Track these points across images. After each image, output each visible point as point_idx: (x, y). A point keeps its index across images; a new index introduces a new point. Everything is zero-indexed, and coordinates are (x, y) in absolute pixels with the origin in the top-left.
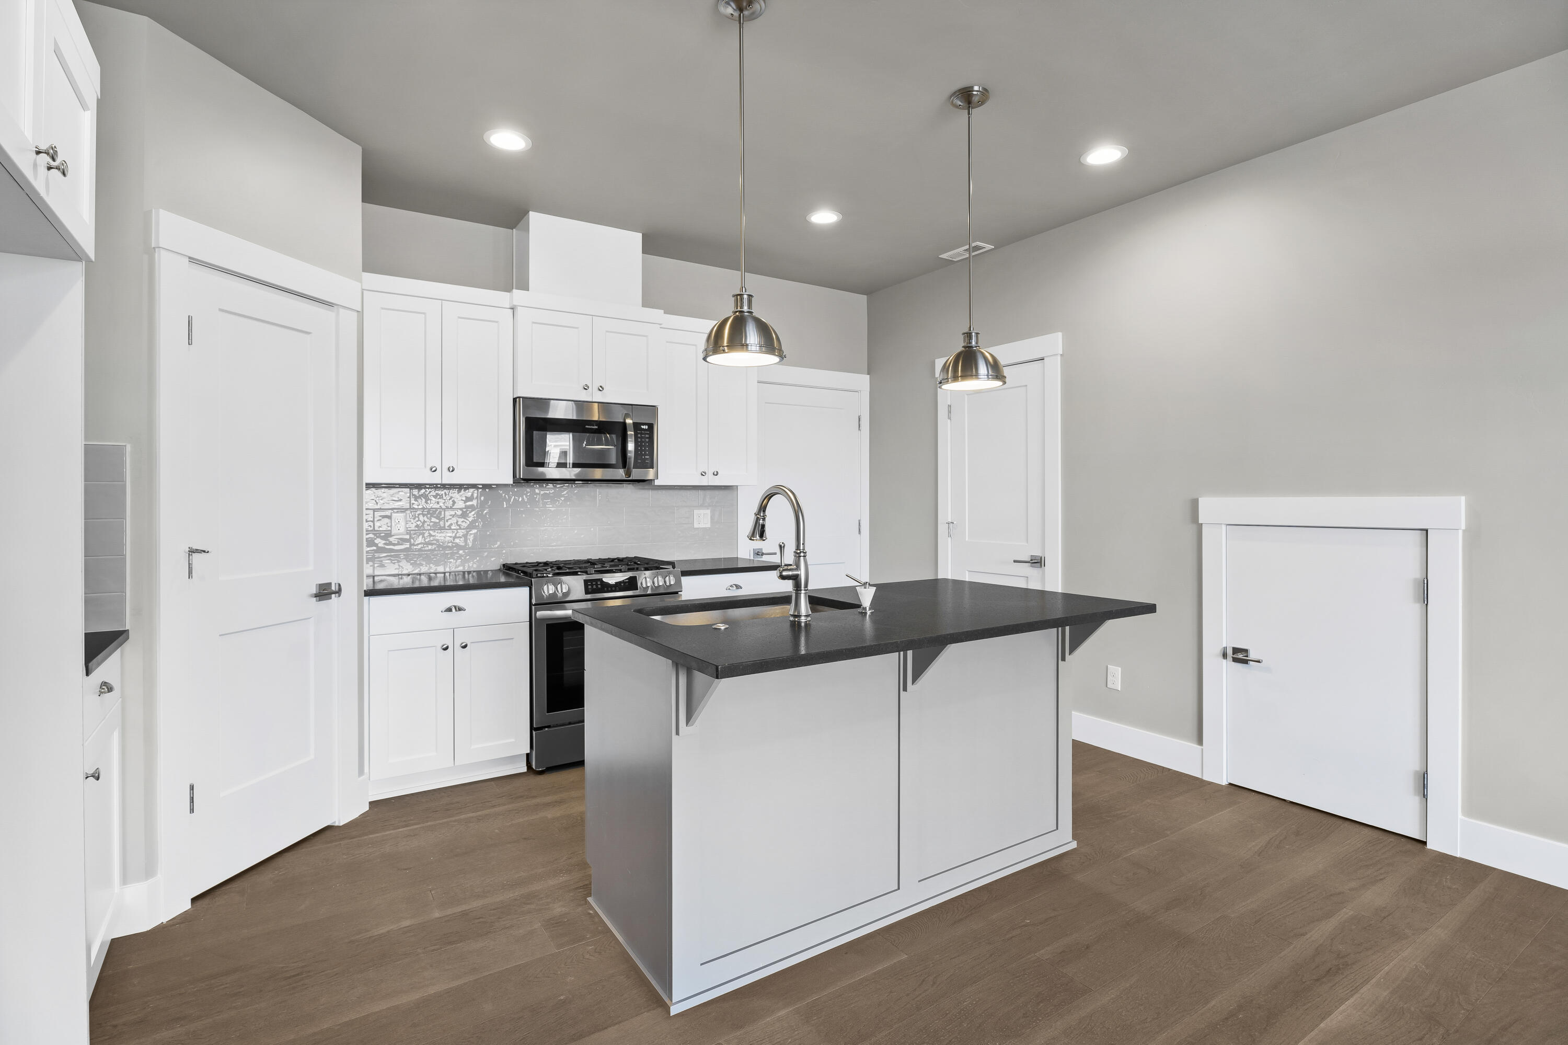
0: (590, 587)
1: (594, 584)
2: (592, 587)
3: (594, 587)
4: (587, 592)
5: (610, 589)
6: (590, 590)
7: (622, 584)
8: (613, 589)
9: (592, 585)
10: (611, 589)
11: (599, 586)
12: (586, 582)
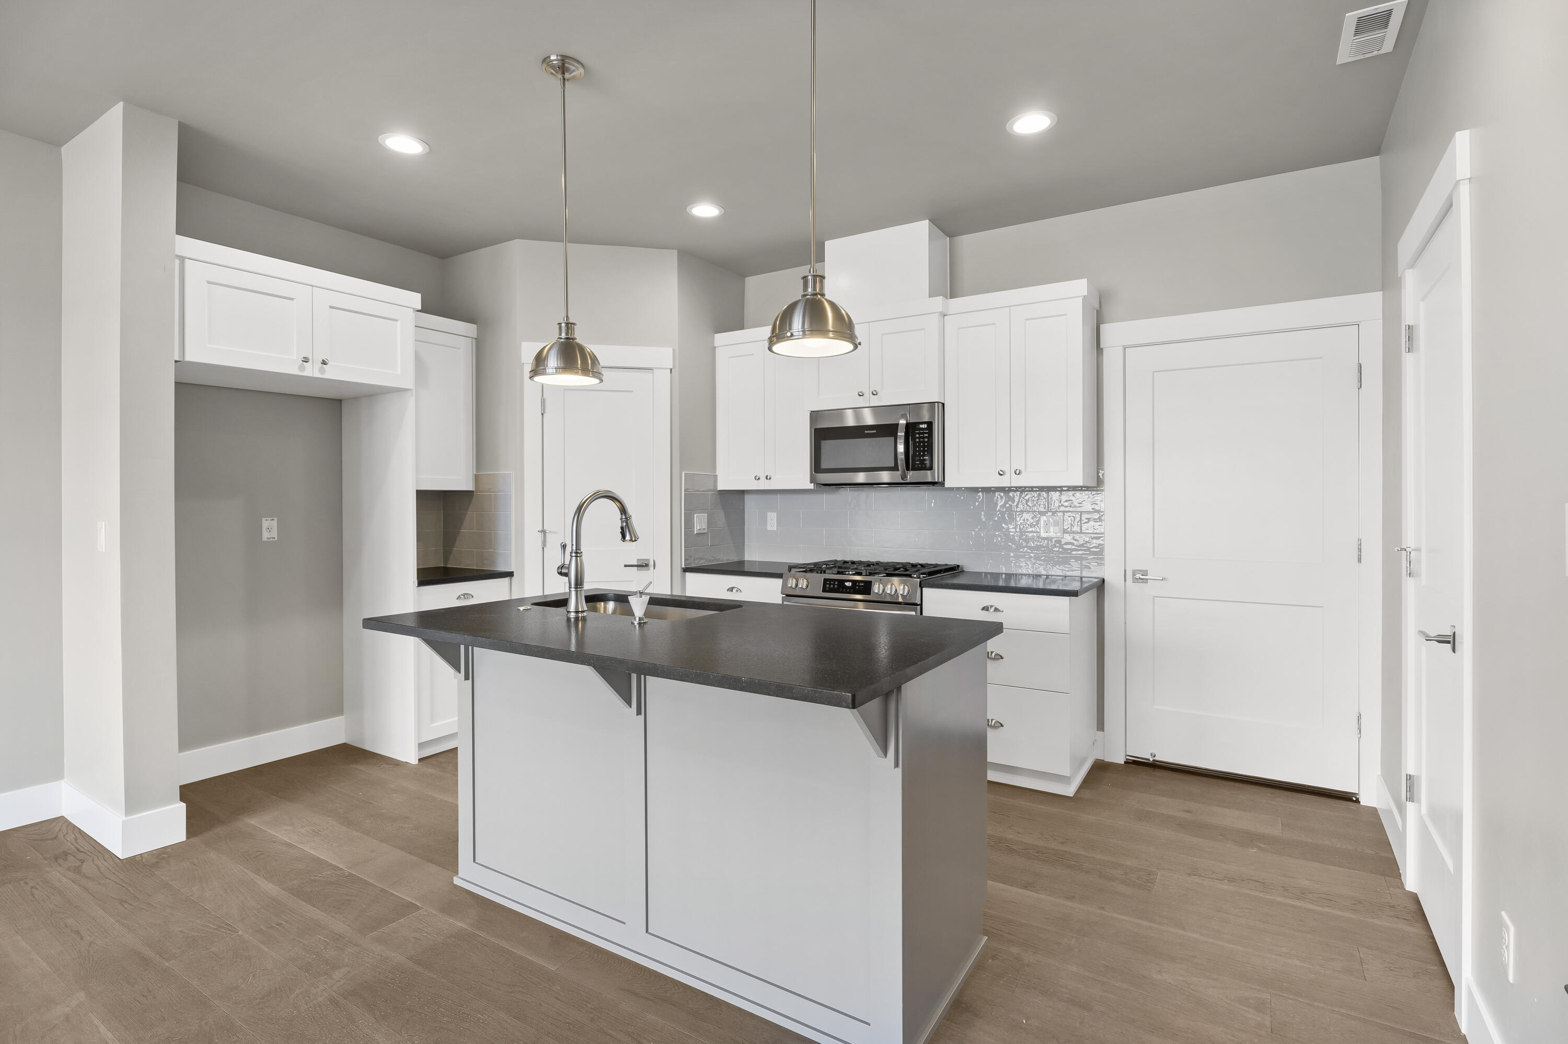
0: (828, 586)
1: (832, 584)
2: (830, 586)
3: (832, 586)
4: (824, 590)
5: (844, 590)
6: (827, 589)
7: (857, 587)
8: (848, 590)
9: (830, 584)
10: (846, 590)
11: (836, 586)
12: (825, 580)
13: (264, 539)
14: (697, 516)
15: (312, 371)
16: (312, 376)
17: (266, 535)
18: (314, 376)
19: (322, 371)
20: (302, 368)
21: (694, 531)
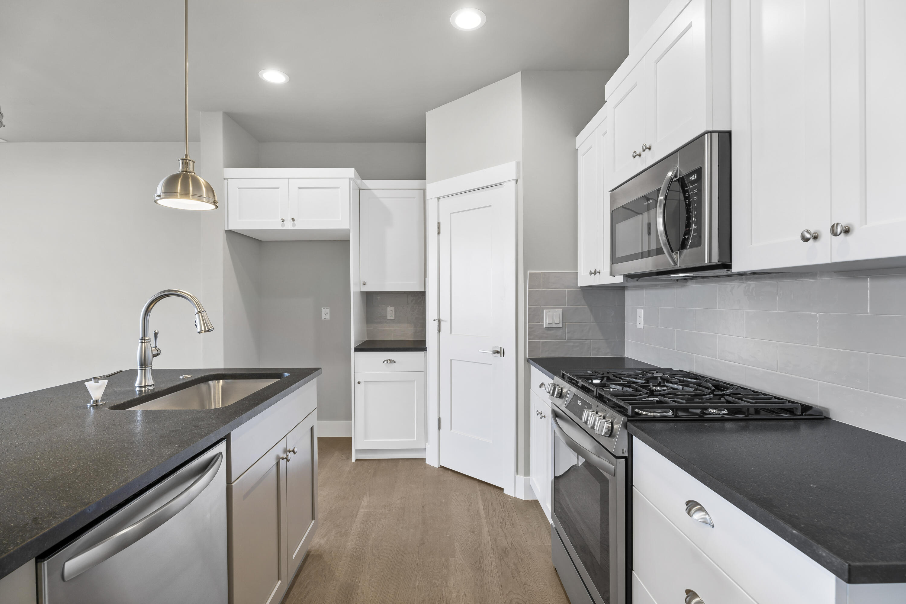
13: (323, 319)
14: (545, 311)
15: (289, 226)
16: (288, 229)
17: (324, 317)
18: (290, 229)
19: (294, 225)
20: (283, 225)
21: (543, 325)
